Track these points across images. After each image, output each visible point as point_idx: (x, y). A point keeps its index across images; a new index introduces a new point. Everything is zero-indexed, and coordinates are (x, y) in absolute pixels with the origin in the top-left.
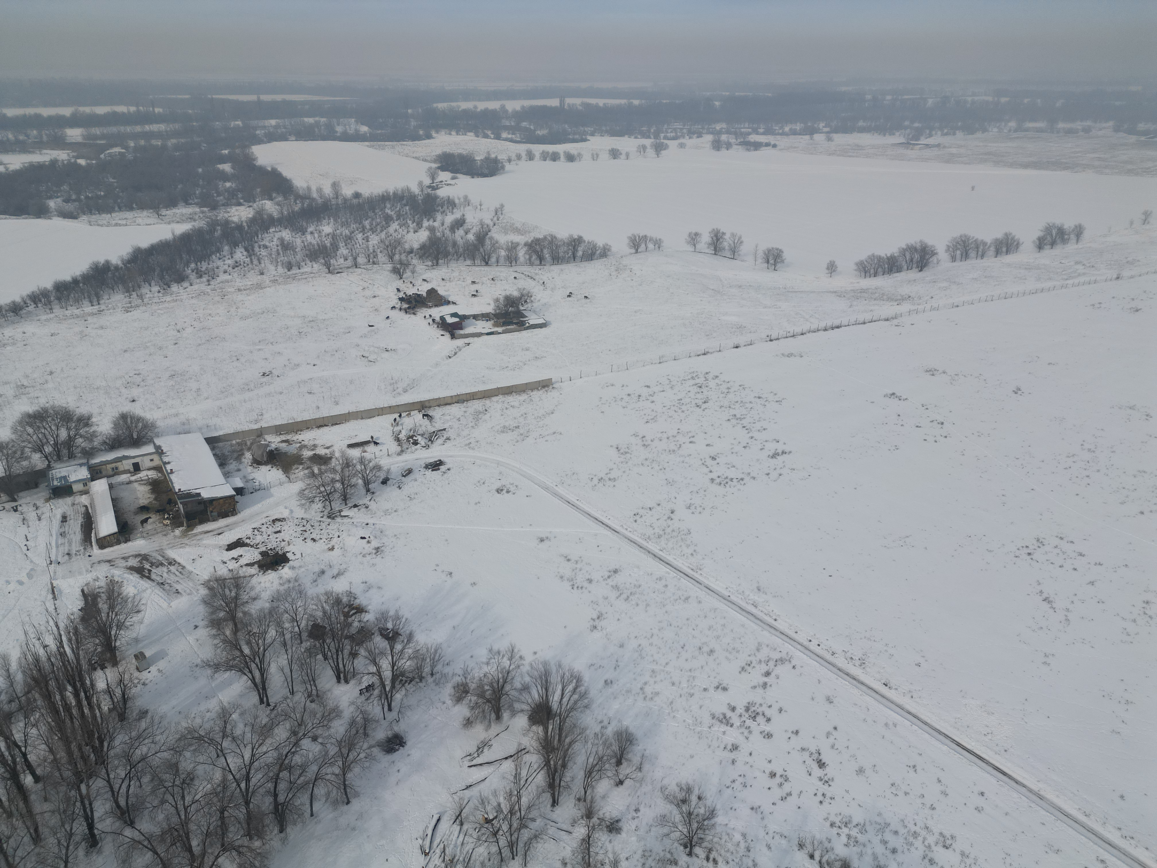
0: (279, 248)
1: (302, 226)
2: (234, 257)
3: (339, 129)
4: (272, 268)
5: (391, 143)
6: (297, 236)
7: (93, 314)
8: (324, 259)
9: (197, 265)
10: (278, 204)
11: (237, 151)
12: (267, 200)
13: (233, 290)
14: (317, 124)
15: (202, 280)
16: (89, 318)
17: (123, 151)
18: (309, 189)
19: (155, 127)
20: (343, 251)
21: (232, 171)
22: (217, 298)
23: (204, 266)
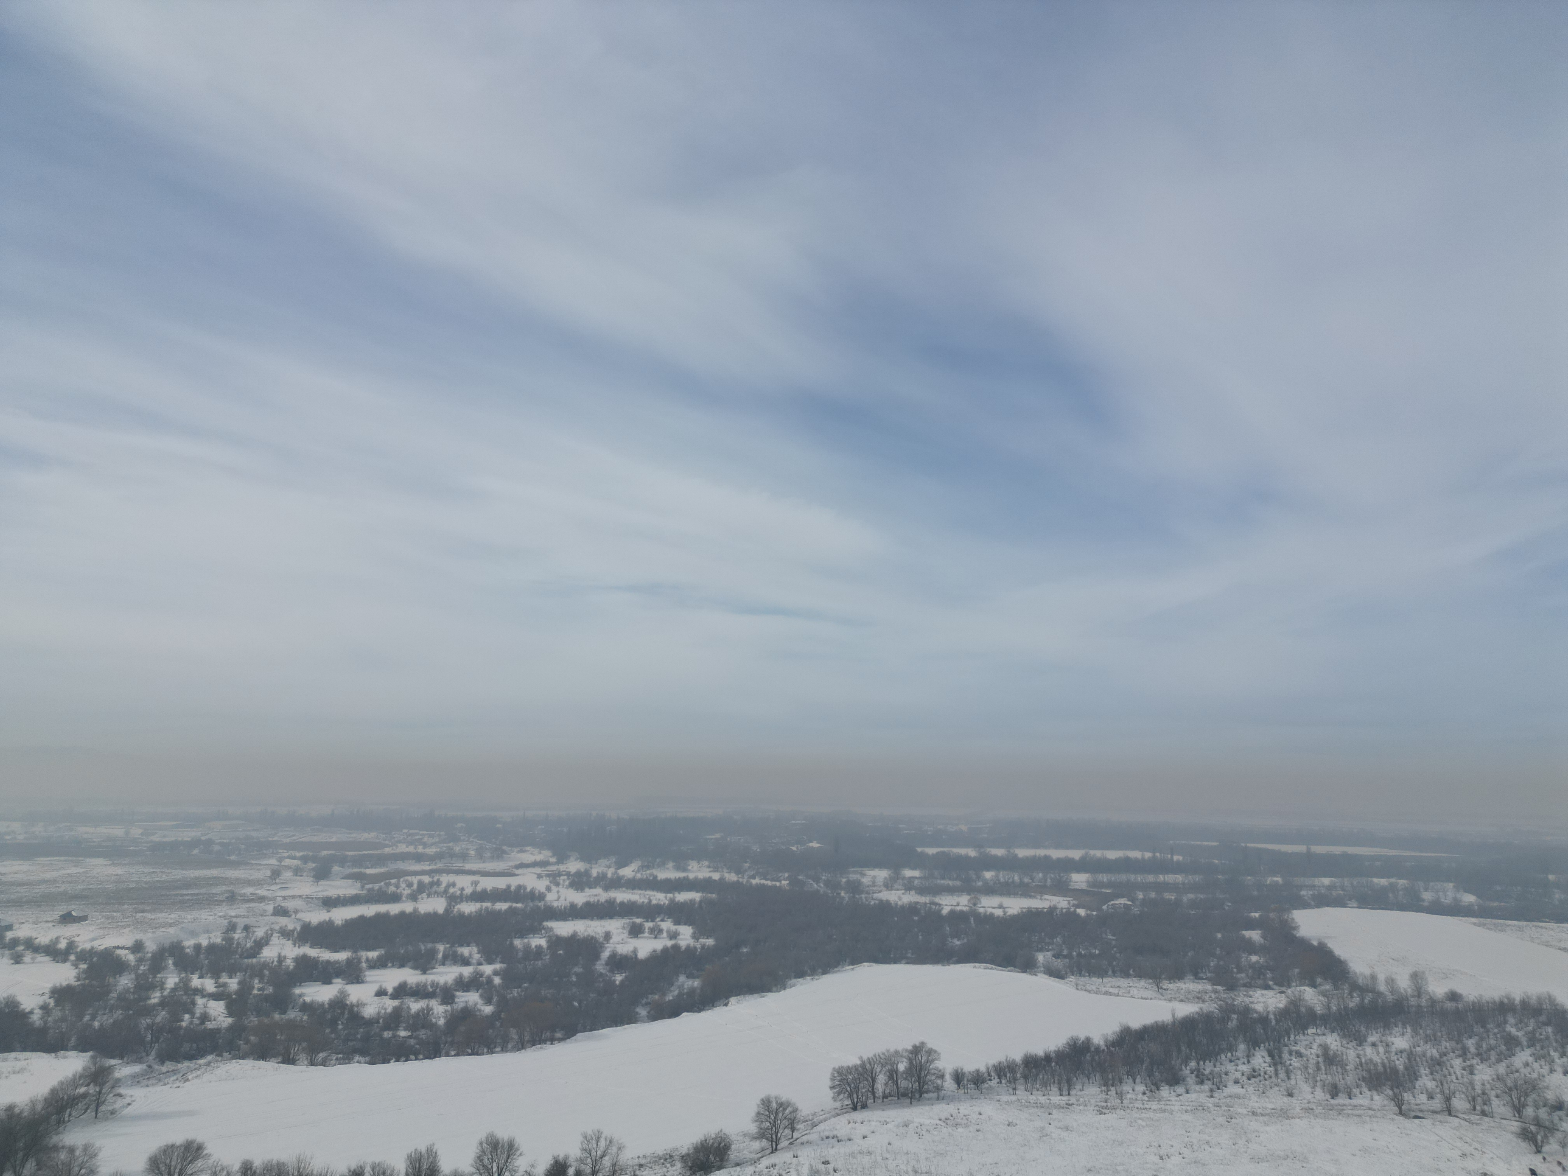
0: (1321, 1060)
1: (1359, 1031)
2: (1252, 1062)
3: (1427, 896)
4: (1306, 1088)
5: (1516, 923)
6: (1349, 1046)
7: (1060, 1107)
8: (1392, 1089)
9: (1198, 1064)
10: (1324, 994)
11: (1272, 915)
12: (1308, 986)
13: (1244, 1111)
14: (1393, 887)
15: (1202, 1087)
16: (1054, 1112)
17: (1130, 903)
18: (1373, 977)
19: (1170, 878)
20: (1426, 1081)
21: (1262, 941)
22: (1221, 1120)
23: (1208, 1068)
